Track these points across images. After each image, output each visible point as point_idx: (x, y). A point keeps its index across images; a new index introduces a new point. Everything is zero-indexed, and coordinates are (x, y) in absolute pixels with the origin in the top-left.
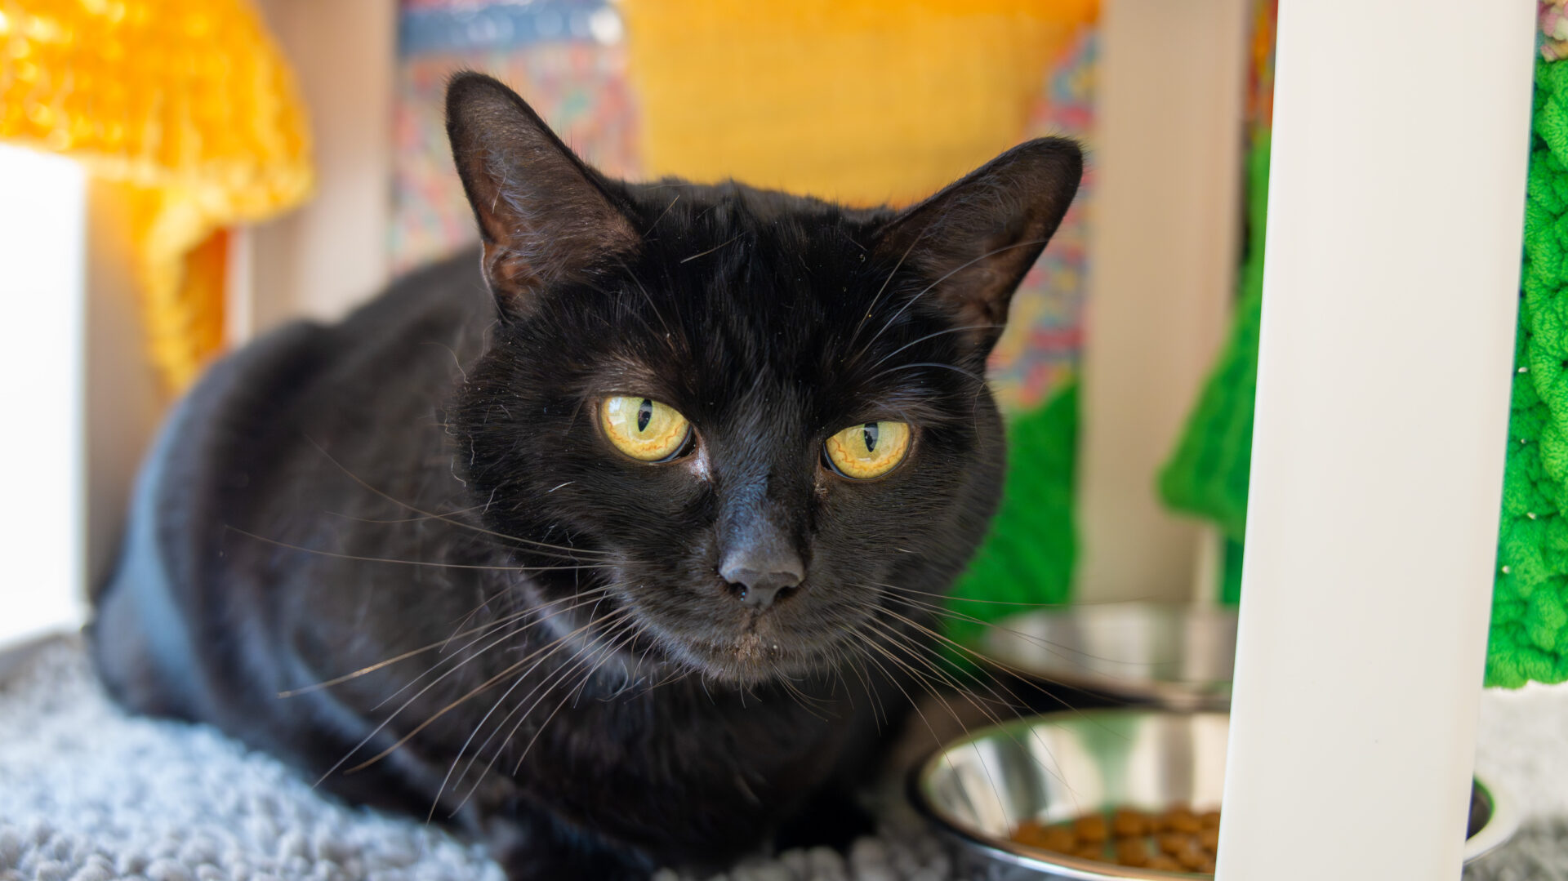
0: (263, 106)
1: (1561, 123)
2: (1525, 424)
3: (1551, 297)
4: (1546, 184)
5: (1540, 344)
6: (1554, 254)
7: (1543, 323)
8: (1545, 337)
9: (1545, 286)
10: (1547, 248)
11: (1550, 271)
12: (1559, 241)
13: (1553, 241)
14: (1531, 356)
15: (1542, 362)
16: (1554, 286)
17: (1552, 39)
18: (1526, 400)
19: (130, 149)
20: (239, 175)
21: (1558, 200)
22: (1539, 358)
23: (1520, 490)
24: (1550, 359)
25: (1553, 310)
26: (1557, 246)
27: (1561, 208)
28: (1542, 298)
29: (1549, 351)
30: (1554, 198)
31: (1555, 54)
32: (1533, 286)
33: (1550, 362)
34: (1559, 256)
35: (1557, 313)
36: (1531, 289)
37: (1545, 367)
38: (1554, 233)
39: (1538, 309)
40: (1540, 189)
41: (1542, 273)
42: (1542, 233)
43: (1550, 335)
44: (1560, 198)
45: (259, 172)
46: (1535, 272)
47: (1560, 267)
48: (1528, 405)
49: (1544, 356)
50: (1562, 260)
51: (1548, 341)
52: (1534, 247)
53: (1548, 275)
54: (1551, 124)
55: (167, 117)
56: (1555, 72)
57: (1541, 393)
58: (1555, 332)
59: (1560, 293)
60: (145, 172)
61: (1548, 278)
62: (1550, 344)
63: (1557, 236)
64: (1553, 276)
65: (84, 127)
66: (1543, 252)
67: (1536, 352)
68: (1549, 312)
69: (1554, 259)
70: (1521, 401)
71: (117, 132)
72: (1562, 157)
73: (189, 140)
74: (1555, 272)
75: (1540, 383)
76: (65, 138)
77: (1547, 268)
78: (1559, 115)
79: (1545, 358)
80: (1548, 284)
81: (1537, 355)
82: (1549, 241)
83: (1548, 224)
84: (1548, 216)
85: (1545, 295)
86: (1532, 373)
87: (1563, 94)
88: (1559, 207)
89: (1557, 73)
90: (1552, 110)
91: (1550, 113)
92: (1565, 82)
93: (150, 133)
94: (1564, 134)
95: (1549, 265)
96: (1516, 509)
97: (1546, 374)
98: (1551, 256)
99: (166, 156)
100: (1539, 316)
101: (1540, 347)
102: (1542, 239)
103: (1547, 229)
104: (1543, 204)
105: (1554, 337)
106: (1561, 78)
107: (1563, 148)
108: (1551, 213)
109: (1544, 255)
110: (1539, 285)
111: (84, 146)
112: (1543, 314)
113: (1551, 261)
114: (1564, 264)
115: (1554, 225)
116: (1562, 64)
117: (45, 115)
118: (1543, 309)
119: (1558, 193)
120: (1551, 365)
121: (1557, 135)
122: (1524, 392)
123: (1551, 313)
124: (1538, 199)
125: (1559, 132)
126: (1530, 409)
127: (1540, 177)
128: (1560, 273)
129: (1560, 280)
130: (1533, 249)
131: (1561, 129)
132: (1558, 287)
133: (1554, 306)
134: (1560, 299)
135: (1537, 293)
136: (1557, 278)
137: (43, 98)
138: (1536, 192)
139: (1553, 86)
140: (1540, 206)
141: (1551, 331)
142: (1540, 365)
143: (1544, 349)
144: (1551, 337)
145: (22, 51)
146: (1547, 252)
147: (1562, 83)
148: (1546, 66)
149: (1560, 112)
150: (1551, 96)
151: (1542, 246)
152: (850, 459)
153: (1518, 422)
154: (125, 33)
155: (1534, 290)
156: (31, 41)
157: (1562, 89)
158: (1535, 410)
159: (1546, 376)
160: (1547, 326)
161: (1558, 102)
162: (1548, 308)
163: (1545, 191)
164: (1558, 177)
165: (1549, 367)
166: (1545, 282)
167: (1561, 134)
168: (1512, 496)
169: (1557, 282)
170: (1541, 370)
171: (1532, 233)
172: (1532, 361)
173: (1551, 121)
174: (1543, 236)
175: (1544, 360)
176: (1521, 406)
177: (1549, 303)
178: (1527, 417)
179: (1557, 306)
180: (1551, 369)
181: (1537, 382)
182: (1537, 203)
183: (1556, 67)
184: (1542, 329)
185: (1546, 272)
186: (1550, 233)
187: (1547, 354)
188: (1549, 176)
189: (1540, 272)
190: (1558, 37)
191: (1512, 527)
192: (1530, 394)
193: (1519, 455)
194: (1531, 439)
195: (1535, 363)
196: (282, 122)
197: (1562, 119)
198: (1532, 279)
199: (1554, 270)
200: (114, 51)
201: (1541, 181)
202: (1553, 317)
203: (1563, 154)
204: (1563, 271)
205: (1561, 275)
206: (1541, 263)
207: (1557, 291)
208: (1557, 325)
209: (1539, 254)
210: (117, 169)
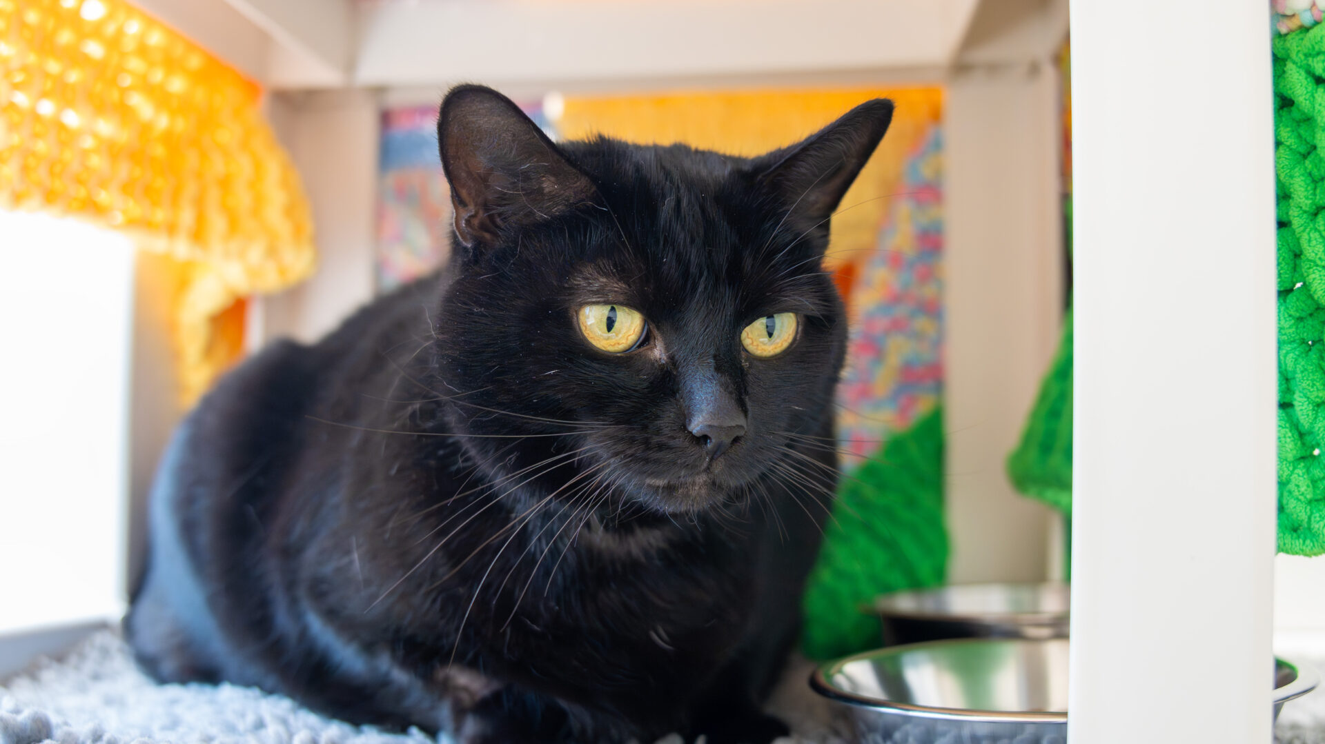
0: (276, 198)
1: (1300, 78)
2: (1310, 328)
3: (1312, 220)
4: (1293, 131)
5: (1310, 258)
6: (1308, 185)
7: (1310, 241)
8: (1313, 252)
9: (1305, 212)
10: (1302, 180)
11: (1307, 198)
12: (1310, 174)
13: (1306, 175)
14: (1303, 270)
15: (1314, 273)
16: (1312, 211)
17: (1285, 16)
18: (1306, 308)
19: (171, 229)
20: (255, 254)
21: (1304, 142)
22: (1311, 270)
23: (1318, 380)
24: (1321, 269)
25: (1316, 229)
26: (1309, 178)
27: (1307, 147)
28: (1305, 222)
29: (1319, 262)
30: (1301, 141)
31: (1288, 27)
32: (1296, 214)
33: (1320, 271)
34: (1312, 186)
35: (1319, 231)
36: (1294, 217)
37: (1317, 276)
38: (1306, 169)
39: (1304, 231)
40: (1289, 135)
41: (1301, 201)
42: (1296, 170)
43: (1317, 249)
44: (1305, 140)
45: (272, 252)
46: (1295, 201)
47: (1315, 195)
48: (1309, 312)
49: (1315, 268)
50: (1315, 189)
51: (1316, 254)
52: (1292, 182)
53: (1306, 201)
54: (1293, 80)
55: (199, 204)
56: (1289, 41)
57: (1319, 298)
58: (1321, 246)
59: (1320, 216)
60: (182, 248)
61: (1306, 204)
62: (1318, 257)
63: (1308, 171)
64: (1311, 201)
65: (136, 209)
66: (1300, 183)
67: (1308, 266)
68: (1313, 231)
69: (1309, 188)
70: (1302, 310)
71: (160, 215)
72: (1303, 104)
73: (217, 223)
74: (1312, 199)
75: (1316, 290)
76: (119, 218)
77: (1305, 196)
78: (1298, 72)
79: (1317, 269)
80: (1307, 209)
81: (1310, 268)
82: (1303, 175)
83: (1299, 163)
84: (1298, 156)
85: (1307, 219)
86: (1307, 283)
87: (1297, 55)
88: (1305, 147)
89: (1291, 41)
90: (1291, 70)
91: (1290, 72)
92: (1297, 47)
93: (187, 217)
94: (1303, 86)
95: (1306, 193)
96: (1317, 397)
97: (1319, 281)
98: (1306, 186)
99: (198, 235)
100: (1305, 236)
101: (1311, 261)
102: (1297, 174)
103: (1299, 167)
104: (1293, 147)
105: (1321, 250)
106: (1295, 44)
107: (1304, 97)
108: (1300, 153)
109: (1300, 186)
110: (1301, 212)
111: (134, 224)
112: (1309, 234)
113: (1306, 190)
114: (1318, 191)
115: (1304, 163)
116: (1294, 34)
117: (103, 197)
118: (1308, 230)
119: (1304, 137)
120: (1321, 273)
121: (1298, 87)
122: (1304, 302)
123: (1315, 232)
124: (1288, 143)
125: (1300, 84)
126: (1311, 315)
127: (1287, 126)
128: (1316, 199)
129: (1315, 205)
130: (1291, 184)
131: (1301, 82)
132: (1316, 211)
133: (1316, 226)
134: (1320, 218)
135: (1301, 218)
136: (1313, 204)
137: (103, 184)
138: (1286, 137)
139: (1289, 51)
140: (1291, 149)
141: (1318, 246)
142: (1313, 276)
143: (1315, 262)
144: (1319, 251)
145: (88, 143)
146: (1303, 184)
147: (1295, 48)
148: (1282, 38)
149: (1298, 70)
150: (1289, 60)
151: (1298, 180)
152: (755, 344)
153: (1304, 327)
154: (168, 138)
155: (1298, 216)
156: (95, 135)
157: (1296, 51)
158: (1315, 314)
159: (1319, 284)
160: (1314, 243)
161: (1294, 63)
162: (1311, 229)
163: (1293, 136)
164: (1301, 124)
165: (1320, 276)
166: (1304, 208)
167: (1301, 86)
168: (1312, 387)
169: (1314, 207)
170: (1314, 279)
171: (1288, 171)
172: (1305, 274)
173: (1292, 78)
174: (1298, 172)
175: (1316, 271)
176: (1303, 314)
177: (1311, 225)
178: (1310, 321)
179: (1319, 226)
180: (1322, 277)
181: (1313, 290)
182: (1288, 147)
183: (1289, 37)
184: (1310, 246)
185: (1304, 199)
186: (1302, 169)
187: (1317, 266)
188: (1295, 124)
189: (1299, 200)
190: (1289, 13)
191: (1317, 412)
192: (1309, 302)
193: (1310, 353)
194: (1317, 339)
195: (1308, 276)
196: (289, 211)
197: (1300, 75)
198: (1294, 209)
199: (1310, 197)
200: (159, 151)
201: (1289, 129)
202: (1317, 234)
203: (1304, 101)
204: (1318, 197)
205: (1317, 200)
206: (1299, 193)
207: (1316, 214)
208: (1321, 241)
209: (1296, 186)
210: (159, 244)
